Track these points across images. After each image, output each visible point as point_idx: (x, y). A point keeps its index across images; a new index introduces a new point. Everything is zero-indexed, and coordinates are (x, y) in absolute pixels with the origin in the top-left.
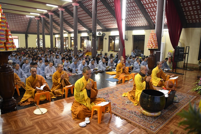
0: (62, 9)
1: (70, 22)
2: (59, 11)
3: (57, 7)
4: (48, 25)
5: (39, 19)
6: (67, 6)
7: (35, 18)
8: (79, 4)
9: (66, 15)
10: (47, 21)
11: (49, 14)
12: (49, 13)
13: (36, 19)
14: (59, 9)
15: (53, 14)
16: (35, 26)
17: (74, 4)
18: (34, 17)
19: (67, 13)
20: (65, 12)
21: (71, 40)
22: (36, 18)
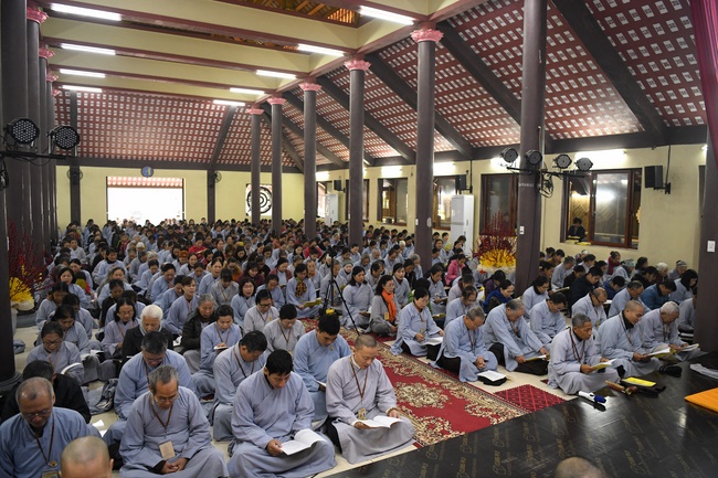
0: (362, 62)
1: (385, 117)
2: (348, 72)
3: (339, 54)
4: (293, 136)
5: (262, 111)
6: (381, 50)
7: (245, 108)
8: (441, 35)
9: (376, 88)
10: (291, 117)
11: (305, 87)
12: (301, 86)
13: (248, 114)
14: (347, 64)
15: (317, 88)
16: (244, 138)
17: (421, 33)
18: (243, 104)
19: (376, 81)
20: (370, 77)
21: (381, 190)
22: (248, 111)
